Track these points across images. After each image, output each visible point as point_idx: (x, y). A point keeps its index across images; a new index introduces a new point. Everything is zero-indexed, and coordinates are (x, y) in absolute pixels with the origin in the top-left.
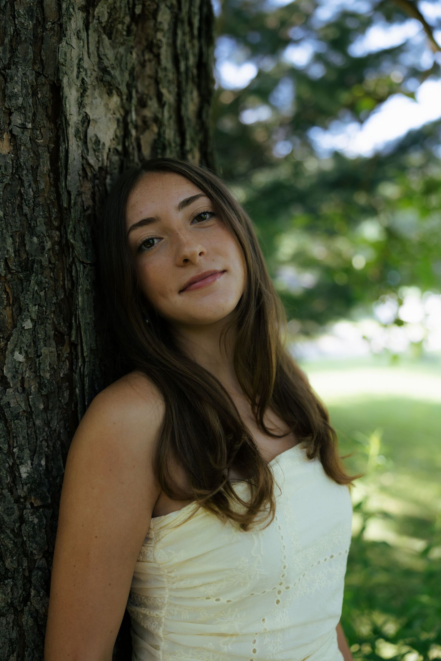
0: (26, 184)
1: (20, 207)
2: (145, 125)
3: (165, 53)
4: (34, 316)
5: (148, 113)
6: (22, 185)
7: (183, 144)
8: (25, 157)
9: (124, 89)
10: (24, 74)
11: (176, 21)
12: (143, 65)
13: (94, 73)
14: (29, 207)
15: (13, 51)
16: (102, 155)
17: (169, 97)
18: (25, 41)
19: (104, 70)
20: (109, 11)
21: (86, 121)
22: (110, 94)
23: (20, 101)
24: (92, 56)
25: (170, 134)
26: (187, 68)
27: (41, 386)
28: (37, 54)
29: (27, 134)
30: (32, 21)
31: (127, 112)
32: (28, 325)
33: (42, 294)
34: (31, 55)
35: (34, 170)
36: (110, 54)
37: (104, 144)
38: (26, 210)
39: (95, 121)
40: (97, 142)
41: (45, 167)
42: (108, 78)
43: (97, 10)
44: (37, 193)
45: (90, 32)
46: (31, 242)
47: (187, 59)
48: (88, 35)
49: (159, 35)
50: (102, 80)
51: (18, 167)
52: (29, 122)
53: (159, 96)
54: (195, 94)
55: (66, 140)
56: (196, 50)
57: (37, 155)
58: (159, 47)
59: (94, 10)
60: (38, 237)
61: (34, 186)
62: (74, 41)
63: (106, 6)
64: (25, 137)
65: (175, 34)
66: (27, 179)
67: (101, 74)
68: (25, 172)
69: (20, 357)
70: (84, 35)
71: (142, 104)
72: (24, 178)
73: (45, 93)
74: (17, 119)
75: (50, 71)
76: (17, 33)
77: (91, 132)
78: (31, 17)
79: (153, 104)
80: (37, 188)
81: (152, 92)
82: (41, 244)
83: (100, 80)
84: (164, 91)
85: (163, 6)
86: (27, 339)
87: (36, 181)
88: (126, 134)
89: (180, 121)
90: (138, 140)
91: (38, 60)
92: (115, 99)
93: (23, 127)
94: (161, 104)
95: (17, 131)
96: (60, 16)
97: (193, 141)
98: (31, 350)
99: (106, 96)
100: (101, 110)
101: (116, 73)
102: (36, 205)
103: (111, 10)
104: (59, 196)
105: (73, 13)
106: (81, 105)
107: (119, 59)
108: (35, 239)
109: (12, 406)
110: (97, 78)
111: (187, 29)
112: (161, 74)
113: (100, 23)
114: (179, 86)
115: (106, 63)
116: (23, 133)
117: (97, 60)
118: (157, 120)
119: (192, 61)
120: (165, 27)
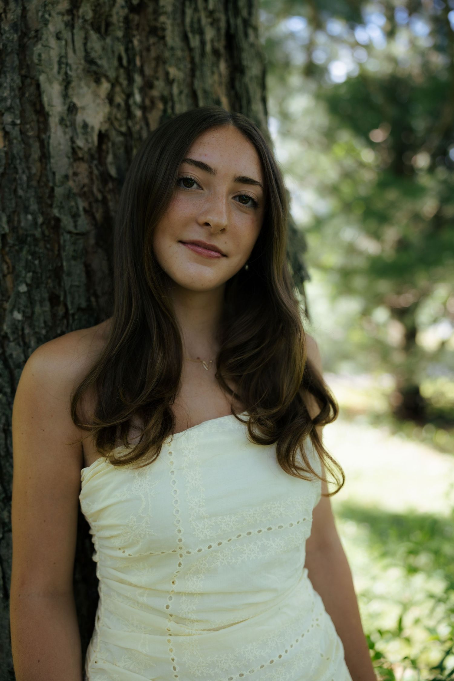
0: (20, 171)
1: (15, 191)
2: (152, 105)
3: (171, 33)
4: (29, 281)
5: (154, 93)
6: (17, 173)
8: (18, 148)
9: (112, 73)
10: (12, 80)
11: (184, 1)
12: (148, 49)
13: (81, 67)
14: (23, 190)
16: (92, 138)
17: (177, 74)
18: (12, 51)
19: (91, 62)
20: (93, 8)
21: (72, 109)
22: (98, 81)
23: (9, 102)
24: (78, 52)
28: (23, 60)
29: (17, 128)
30: (17, 34)
31: (128, 95)
32: (23, 288)
33: (37, 262)
34: (17, 63)
35: (27, 157)
36: (98, 46)
37: (93, 128)
38: (20, 192)
39: (83, 108)
40: (85, 126)
41: (36, 154)
42: (94, 68)
43: (81, 11)
44: (30, 178)
45: (75, 31)
46: (27, 220)
47: (201, 34)
48: (73, 34)
50: (88, 72)
51: (12, 158)
52: (17, 119)
53: (167, 75)
54: (223, 65)
56: (222, 24)
57: (28, 146)
58: (164, 30)
59: (78, 11)
60: (32, 214)
61: (26, 171)
62: (53, 42)
63: (88, 5)
64: (15, 132)
65: (182, 14)
66: (21, 167)
67: (87, 66)
68: (18, 161)
69: (18, 316)
70: (67, 35)
72: (18, 167)
73: (31, 93)
74: (8, 118)
75: (35, 72)
77: (79, 118)
78: (16, 31)
80: (30, 173)
81: (157, 71)
82: (35, 219)
86: (23, 301)
87: (29, 168)
89: (194, 94)
90: (144, 118)
91: (24, 65)
92: (105, 86)
93: (14, 124)
95: (9, 128)
98: (29, 310)
99: (93, 85)
100: (89, 97)
101: (103, 62)
102: (29, 187)
103: (96, 6)
105: (50, 19)
106: (65, 96)
107: (105, 49)
108: (30, 217)
109: (14, 356)
110: (84, 70)
112: (167, 54)
113: (85, 21)
114: (192, 62)
115: (93, 55)
116: (13, 128)
117: (83, 54)
118: (163, 98)
119: (211, 35)
120: (169, 9)
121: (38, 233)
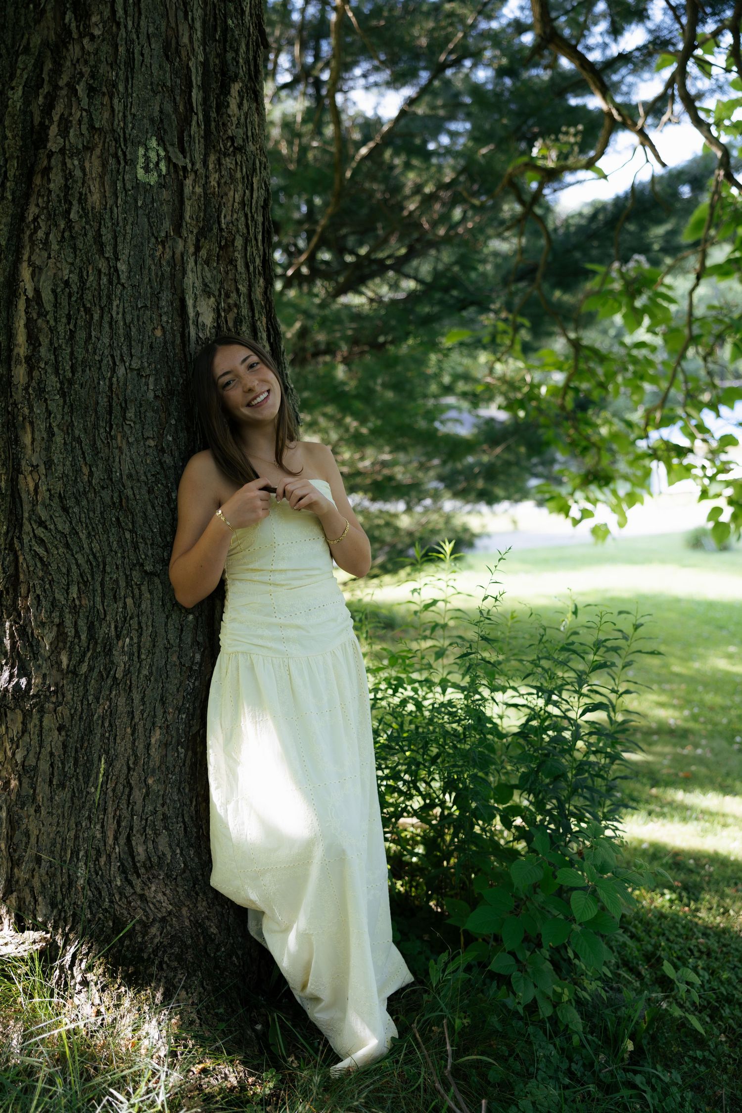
0: (170, 351)
1: (167, 363)
2: (229, 309)
3: (240, 264)
4: (176, 418)
5: (231, 301)
6: (168, 351)
7: (253, 316)
8: (169, 336)
9: (217, 293)
10: (167, 295)
11: (247, 241)
12: (227, 273)
14: (171, 362)
15: (161, 284)
16: (207, 331)
17: (243, 289)
18: (167, 278)
19: (205, 285)
21: (198, 314)
22: (209, 297)
23: (166, 309)
24: (199, 279)
25: (245, 311)
26: (254, 268)
27: (180, 453)
28: (173, 284)
29: (170, 325)
30: (170, 267)
31: (219, 304)
32: (173, 422)
33: (179, 406)
34: (170, 285)
35: (173, 343)
36: (209, 275)
37: (207, 325)
38: (170, 364)
39: (202, 314)
40: (204, 325)
41: (178, 341)
42: (208, 289)
43: (201, 253)
44: (175, 354)
45: (198, 266)
46: (173, 380)
47: (255, 262)
48: (197, 268)
49: (236, 254)
51: (165, 342)
52: (170, 319)
53: (237, 290)
54: (262, 280)
55: (188, 327)
56: (261, 253)
57: (174, 336)
58: (237, 261)
60: (176, 377)
61: (173, 351)
62: (190, 275)
64: (168, 327)
65: (246, 250)
66: (170, 348)
67: (204, 287)
68: (169, 345)
69: (170, 439)
70: (195, 269)
71: (228, 296)
72: (168, 348)
73: (176, 304)
74: (164, 318)
75: (179, 292)
76: (163, 274)
77: (200, 320)
79: (234, 295)
80: (175, 352)
81: (233, 287)
82: (178, 381)
83: (204, 291)
84: (240, 287)
85: (237, 237)
86: (173, 429)
87: (174, 349)
88: (219, 316)
89: (251, 302)
90: (226, 318)
91: (173, 286)
92: (212, 299)
93: (167, 322)
94: (239, 294)
95: (164, 324)
96: (183, 263)
97: (260, 313)
98: (175, 435)
99: (207, 299)
100: (205, 307)
101: (212, 285)
102: (175, 361)
103: (208, 251)
104: (185, 356)
105: (189, 260)
106: (195, 307)
107: (213, 277)
108: (175, 379)
110: (202, 290)
111: (254, 242)
112: (238, 277)
113: (203, 259)
114: (250, 281)
115: (207, 281)
116: (167, 325)
117: (202, 281)
118: (236, 305)
119: (258, 261)
120: (240, 248)
121: (179, 388)
